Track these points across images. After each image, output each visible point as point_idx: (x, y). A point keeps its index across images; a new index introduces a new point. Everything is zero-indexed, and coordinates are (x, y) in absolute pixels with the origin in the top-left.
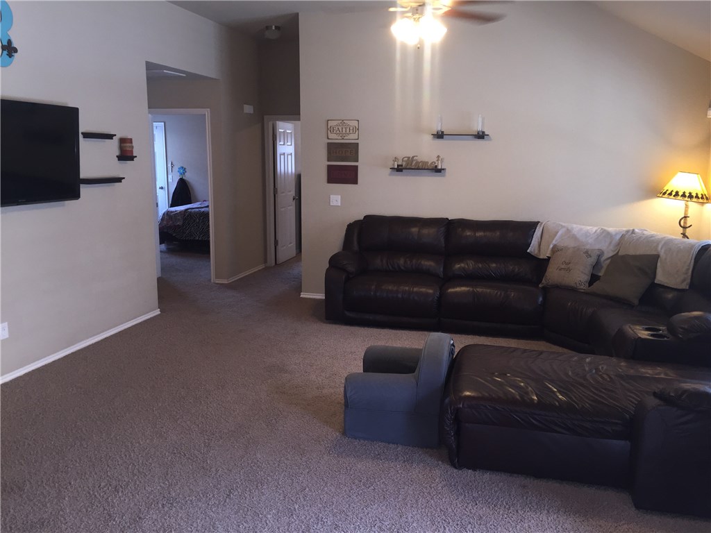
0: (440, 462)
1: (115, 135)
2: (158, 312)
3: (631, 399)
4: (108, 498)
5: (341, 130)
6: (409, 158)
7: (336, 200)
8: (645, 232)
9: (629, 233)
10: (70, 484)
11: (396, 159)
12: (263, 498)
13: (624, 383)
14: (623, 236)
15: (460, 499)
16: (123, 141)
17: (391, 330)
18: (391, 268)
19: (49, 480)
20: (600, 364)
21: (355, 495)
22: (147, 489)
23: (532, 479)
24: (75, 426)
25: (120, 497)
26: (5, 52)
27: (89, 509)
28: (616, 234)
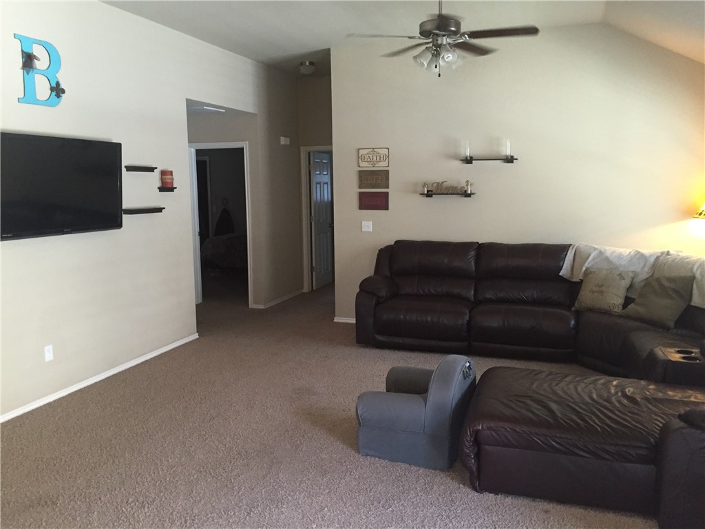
0: (461, 486)
1: (156, 168)
2: (196, 336)
3: (657, 422)
4: (134, 514)
5: (371, 158)
6: (438, 183)
7: (368, 226)
8: (681, 254)
9: (664, 255)
10: (100, 499)
11: (424, 185)
12: (282, 517)
13: (650, 406)
14: (658, 258)
15: (479, 523)
16: (163, 173)
17: (421, 354)
18: (421, 292)
19: (81, 495)
20: (627, 387)
21: (373, 516)
22: (171, 505)
23: (555, 504)
24: (110, 445)
25: (145, 513)
26: (54, 93)
27: (116, 524)
28: (651, 256)
